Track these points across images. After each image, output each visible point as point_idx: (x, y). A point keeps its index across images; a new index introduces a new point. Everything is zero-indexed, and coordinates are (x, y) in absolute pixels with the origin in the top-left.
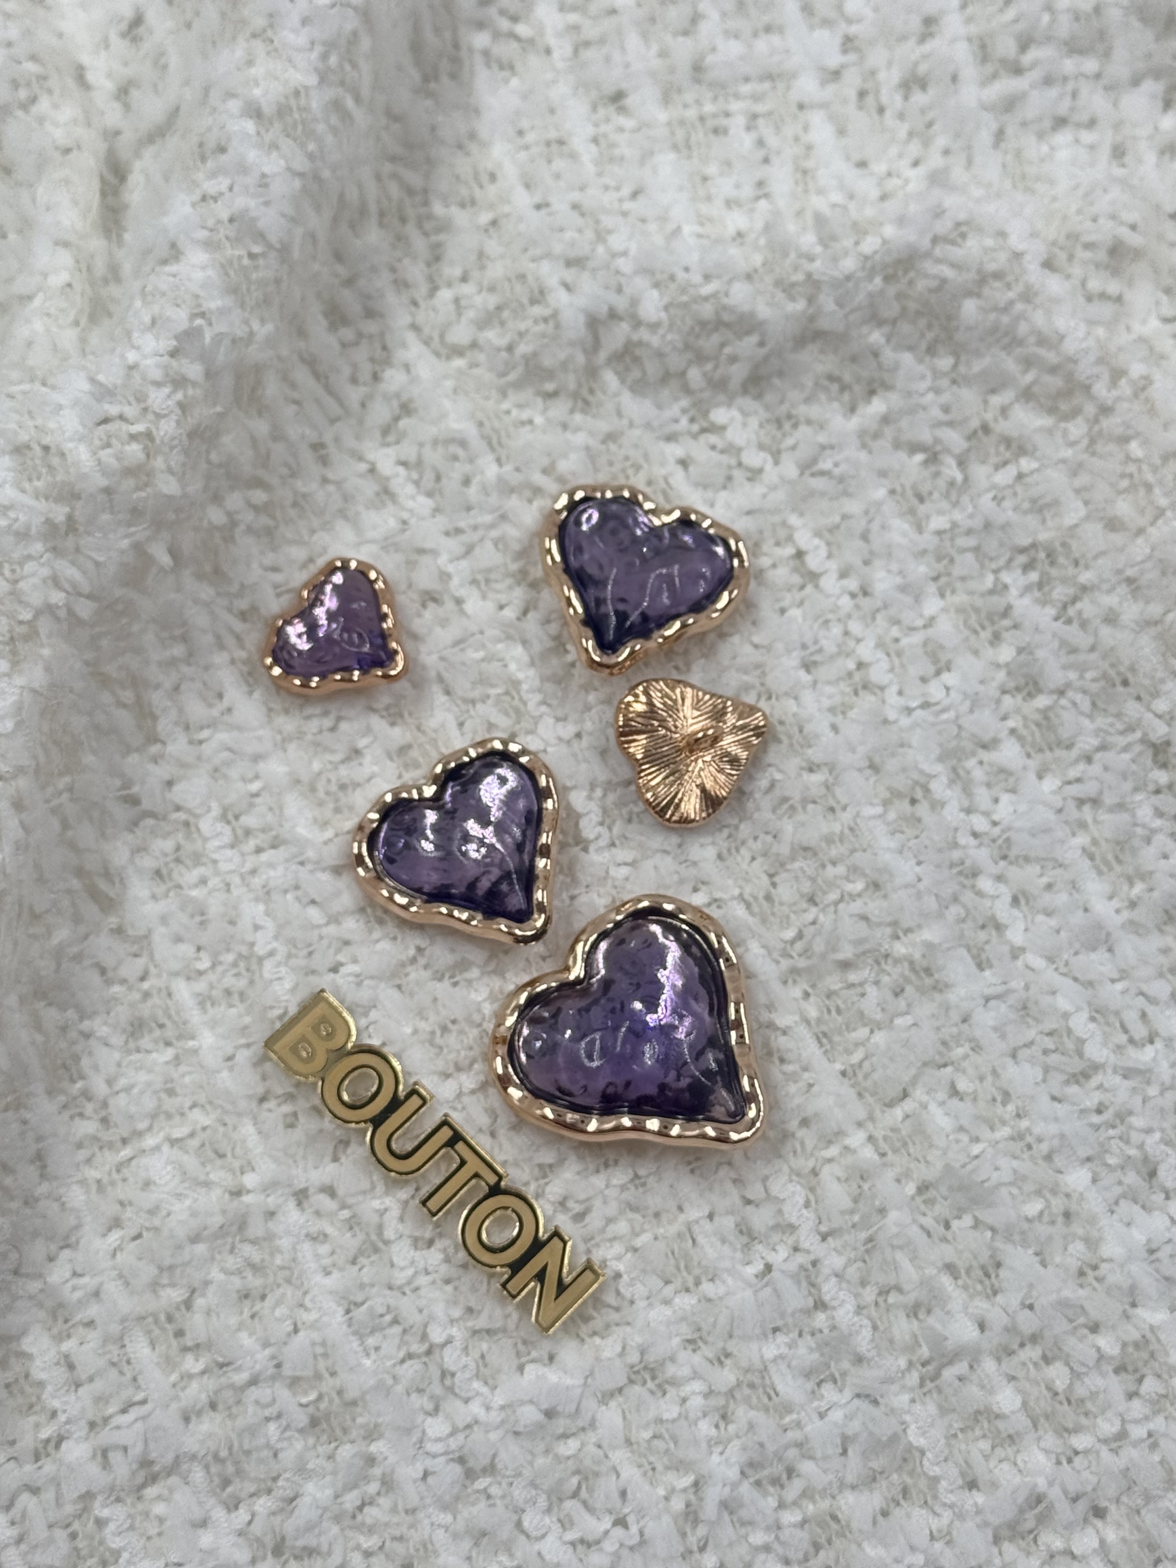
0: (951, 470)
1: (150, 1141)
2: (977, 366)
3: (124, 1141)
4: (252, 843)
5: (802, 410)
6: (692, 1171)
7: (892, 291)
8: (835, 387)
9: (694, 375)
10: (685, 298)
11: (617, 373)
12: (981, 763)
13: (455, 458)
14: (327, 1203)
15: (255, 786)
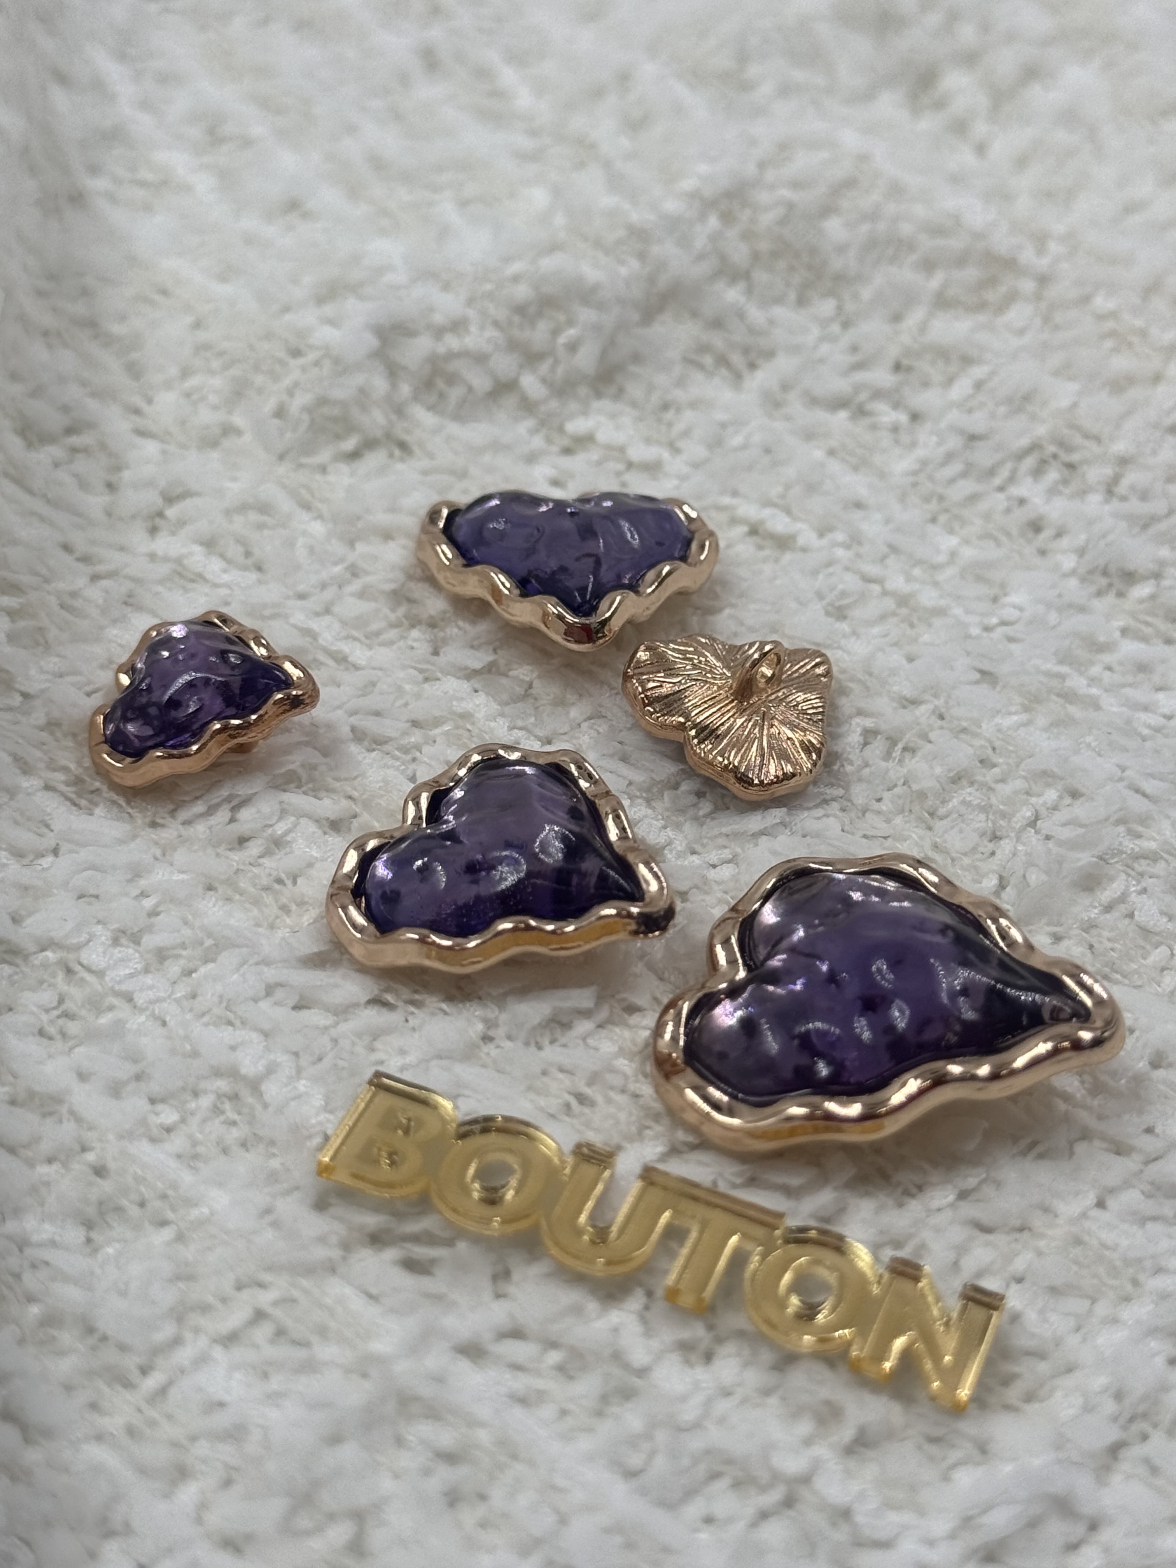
0: (887, 415)
1: (184, 1355)
2: (866, 293)
3: (144, 1371)
4: (174, 969)
5: (679, 395)
6: (1041, 1156)
7: (732, 233)
8: (708, 360)
9: (530, 383)
10: (488, 287)
11: (431, 408)
12: (1109, 668)
13: (261, 526)
14: (520, 1350)
15: (148, 903)
